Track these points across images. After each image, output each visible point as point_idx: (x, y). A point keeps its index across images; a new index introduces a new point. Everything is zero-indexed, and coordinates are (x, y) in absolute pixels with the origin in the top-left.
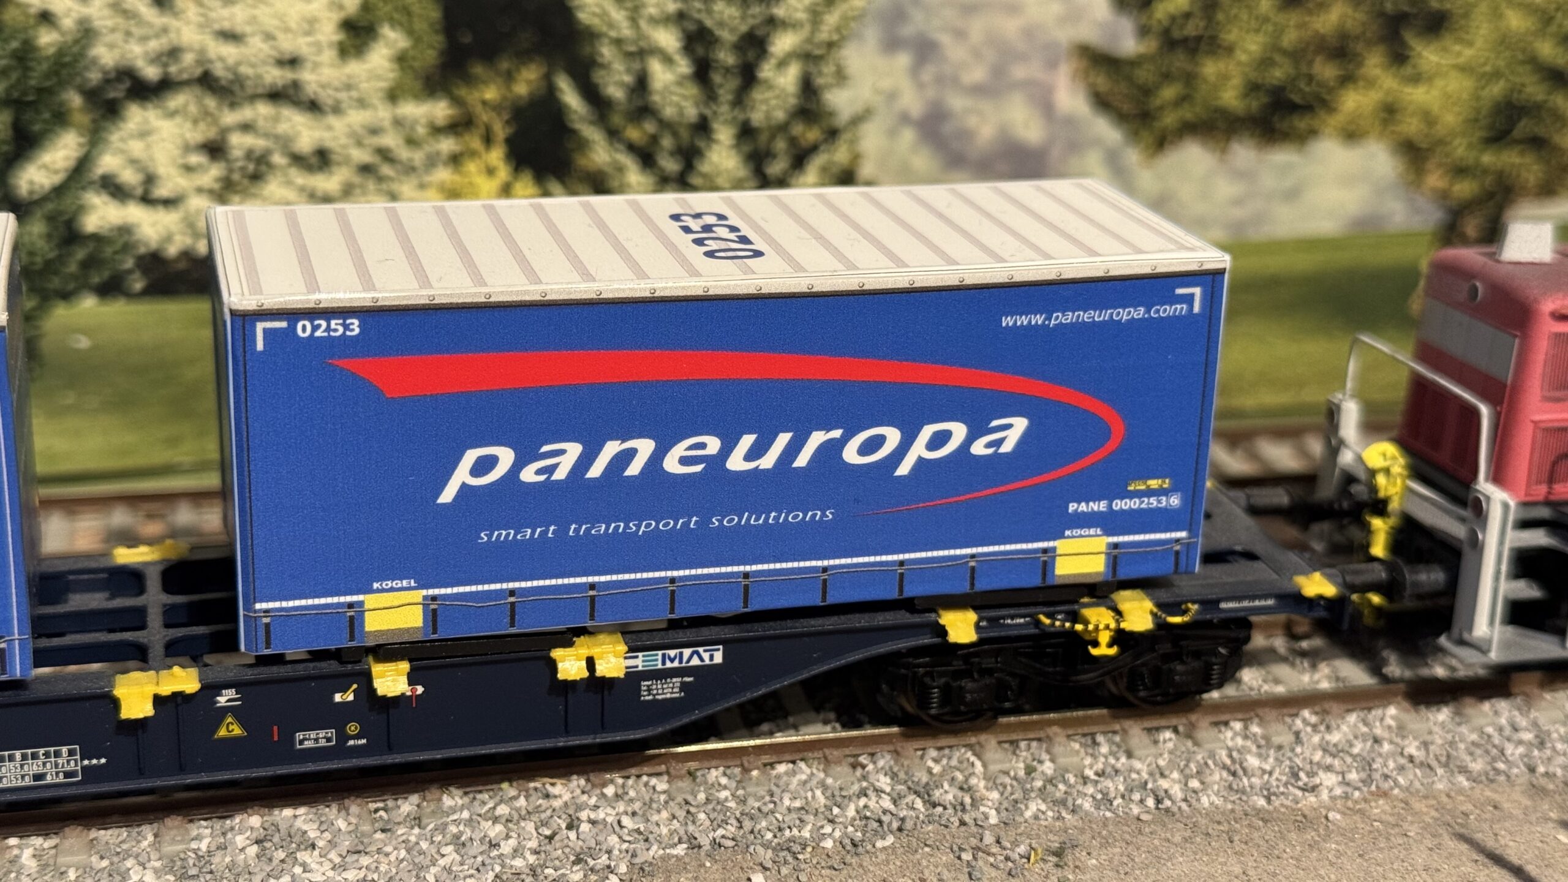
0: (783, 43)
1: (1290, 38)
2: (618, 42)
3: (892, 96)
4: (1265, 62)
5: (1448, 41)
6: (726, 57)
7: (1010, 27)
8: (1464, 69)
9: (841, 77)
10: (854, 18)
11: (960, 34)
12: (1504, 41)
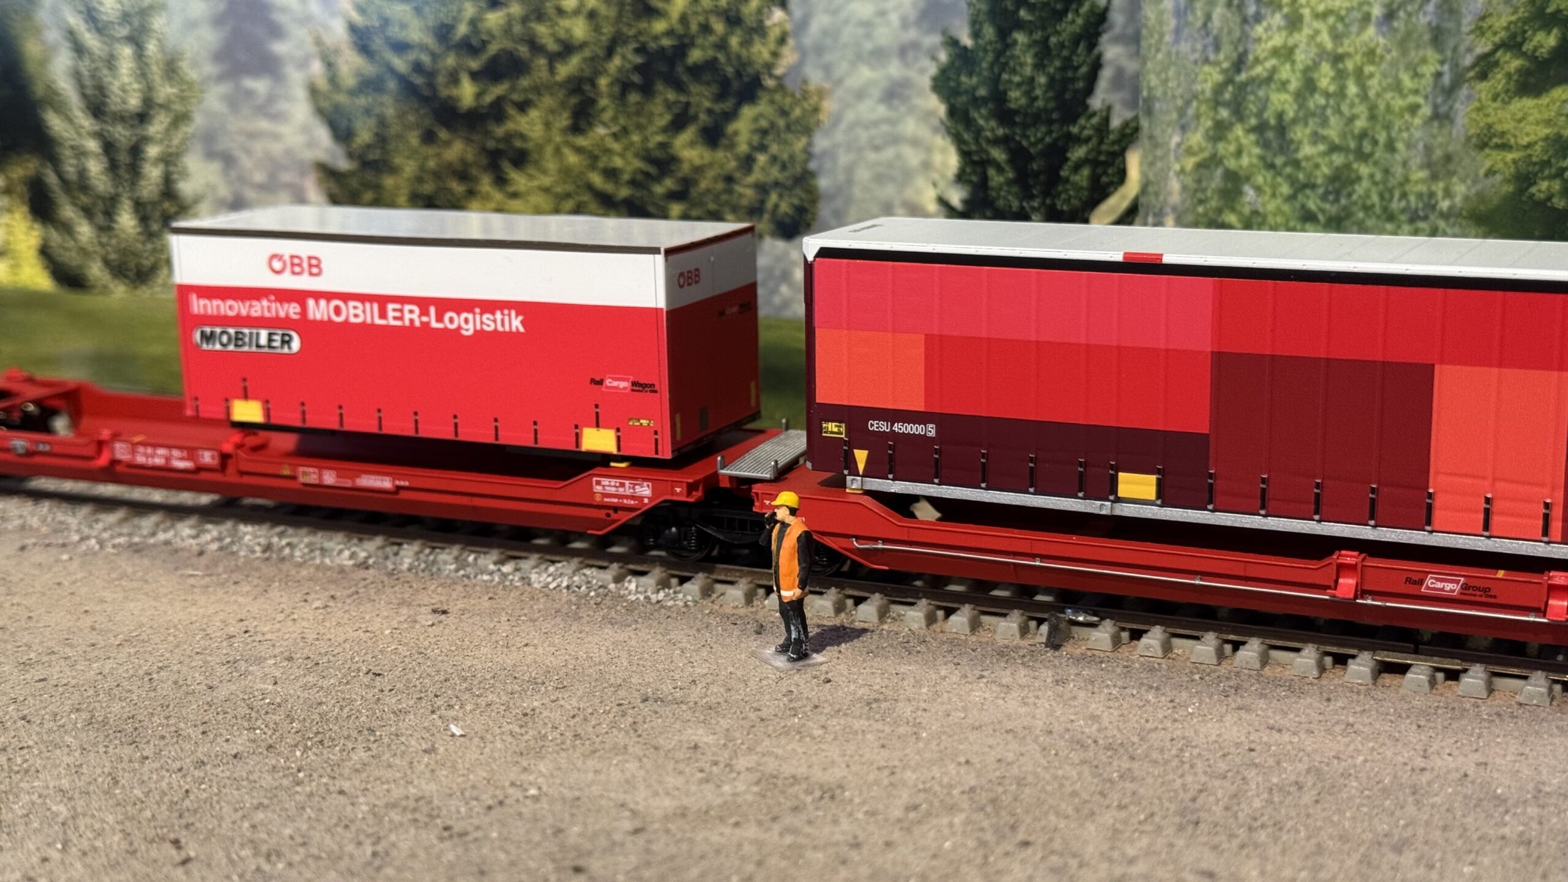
0: (153, 151)
1: (432, 164)
2: (72, 147)
3: (212, 187)
4: (419, 180)
5: (531, 170)
6: (124, 158)
7: (277, 148)
8: (546, 190)
9: (185, 174)
10: (187, 139)
11: (248, 152)
12: (566, 172)
